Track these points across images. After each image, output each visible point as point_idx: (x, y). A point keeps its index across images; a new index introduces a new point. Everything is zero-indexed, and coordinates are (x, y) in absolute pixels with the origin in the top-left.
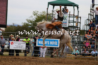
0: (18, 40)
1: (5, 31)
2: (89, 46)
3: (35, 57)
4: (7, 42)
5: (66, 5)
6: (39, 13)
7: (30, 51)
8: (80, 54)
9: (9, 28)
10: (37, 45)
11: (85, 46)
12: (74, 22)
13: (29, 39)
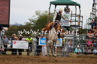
0: (20, 39)
1: (8, 31)
2: (91, 45)
3: (37, 56)
4: (10, 42)
5: (67, 5)
6: (41, 13)
7: (33, 50)
8: (82, 53)
9: (12, 28)
10: (39, 44)
11: (88, 45)
12: (76, 21)
13: (32, 38)
